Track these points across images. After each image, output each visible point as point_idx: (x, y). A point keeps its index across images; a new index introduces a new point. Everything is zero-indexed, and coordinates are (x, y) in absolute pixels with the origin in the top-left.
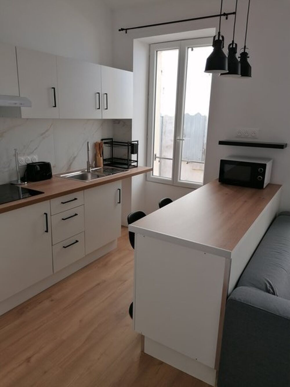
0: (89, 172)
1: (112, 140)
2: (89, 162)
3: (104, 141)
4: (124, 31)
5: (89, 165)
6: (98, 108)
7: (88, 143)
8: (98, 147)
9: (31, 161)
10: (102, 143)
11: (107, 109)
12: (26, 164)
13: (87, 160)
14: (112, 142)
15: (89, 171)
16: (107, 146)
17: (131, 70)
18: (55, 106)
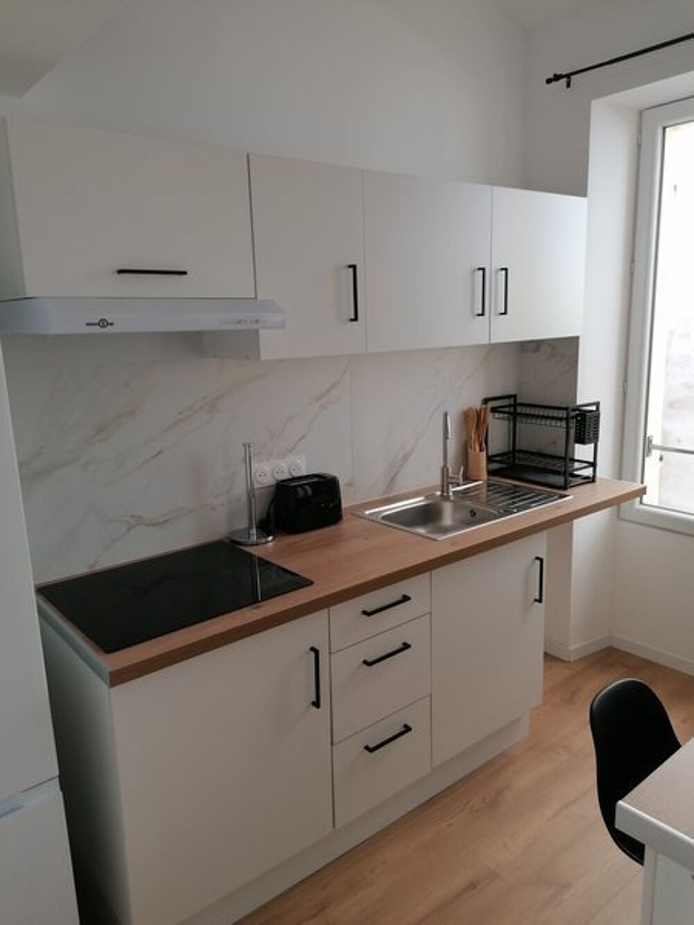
0: (445, 497)
1: (515, 401)
2: (448, 470)
3: (491, 404)
4: (563, 81)
5: (448, 477)
6: (480, 312)
7: (446, 415)
8: (474, 421)
9: (287, 474)
10: (485, 409)
11: (505, 313)
12: (274, 482)
13: (442, 464)
14: (515, 405)
15: (445, 494)
16: (499, 418)
17: (581, 190)
18: (356, 319)
